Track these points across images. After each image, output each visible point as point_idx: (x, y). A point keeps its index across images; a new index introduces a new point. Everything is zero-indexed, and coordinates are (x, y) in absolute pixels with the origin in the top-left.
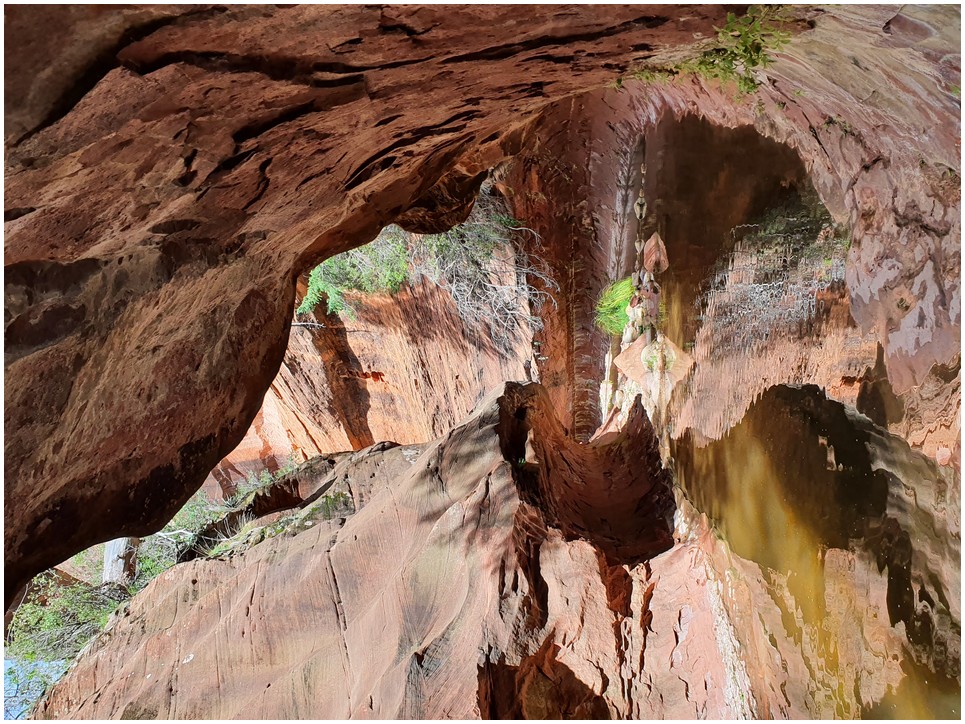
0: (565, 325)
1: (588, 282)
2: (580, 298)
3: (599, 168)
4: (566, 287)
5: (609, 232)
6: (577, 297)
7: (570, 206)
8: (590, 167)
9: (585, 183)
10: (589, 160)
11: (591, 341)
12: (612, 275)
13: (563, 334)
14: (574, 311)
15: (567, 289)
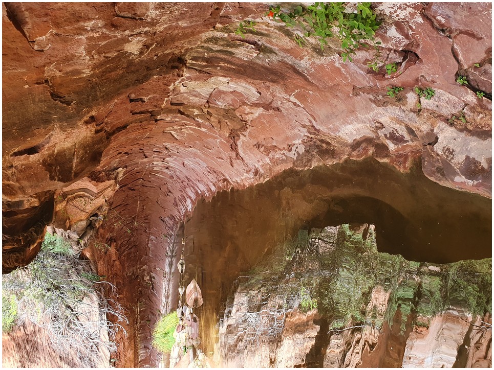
0: (133, 346)
1: (148, 317)
2: (143, 327)
3: (155, 245)
4: (134, 321)
5: (161, 284)
6: (141, 327)
7: (137, 269)
8: (149, 245)
9: (146, 255)
10: (148, 240)
11: (150, 355)
12: (163, 311)
13: (132, 352)
14: (139, 336)
15: (134, 322)
